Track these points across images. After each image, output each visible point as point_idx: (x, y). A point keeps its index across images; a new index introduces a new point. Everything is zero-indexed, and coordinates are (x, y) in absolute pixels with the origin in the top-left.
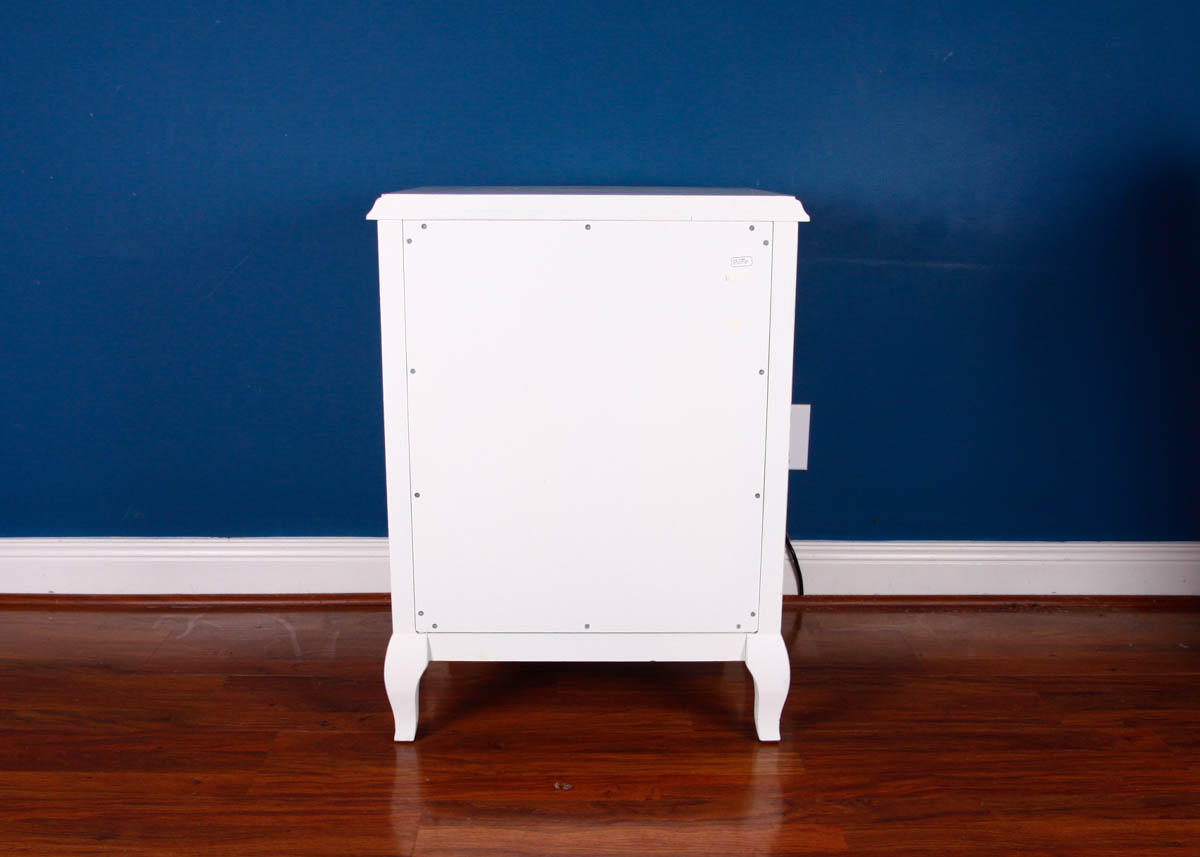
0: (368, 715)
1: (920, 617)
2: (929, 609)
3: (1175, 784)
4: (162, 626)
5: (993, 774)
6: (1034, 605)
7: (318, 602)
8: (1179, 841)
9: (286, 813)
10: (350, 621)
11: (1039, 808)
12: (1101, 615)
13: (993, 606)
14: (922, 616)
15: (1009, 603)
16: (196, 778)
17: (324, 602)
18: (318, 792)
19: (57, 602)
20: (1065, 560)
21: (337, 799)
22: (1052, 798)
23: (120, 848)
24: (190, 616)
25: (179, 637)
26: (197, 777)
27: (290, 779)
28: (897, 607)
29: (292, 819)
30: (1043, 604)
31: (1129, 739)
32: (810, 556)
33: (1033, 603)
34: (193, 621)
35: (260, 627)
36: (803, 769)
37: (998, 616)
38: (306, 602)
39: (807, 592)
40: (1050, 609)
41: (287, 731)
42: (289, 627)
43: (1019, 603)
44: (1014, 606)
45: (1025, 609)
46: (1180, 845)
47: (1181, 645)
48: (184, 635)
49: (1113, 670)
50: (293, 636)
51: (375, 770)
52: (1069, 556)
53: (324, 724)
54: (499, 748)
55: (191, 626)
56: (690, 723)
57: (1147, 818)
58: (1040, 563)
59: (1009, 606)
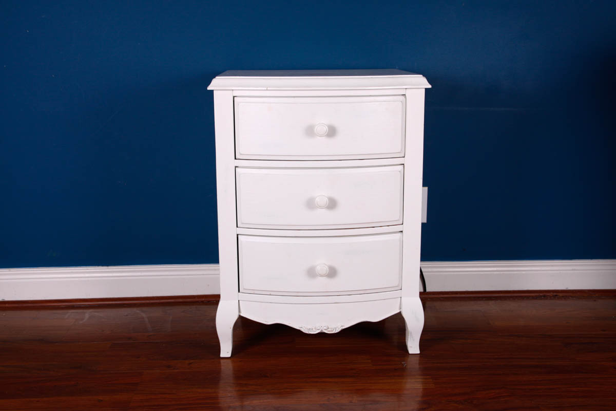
1: (491, 303)
2: (497, 298)
4: (70, 317)
6: (556, 295)
12: (595, 300)
13: (532, 296)
14: (493, 302)
15: (541, 294)
16: (99, 398)
19: (7, 305)
20: (573, 270)
24: (85, 311)
25: (81, 322)
27: (153, 397)
28: (479, 297)
30: (561, 295)
32: (429, 270)
34: (88, 314)
35: (127, 315)
36: (431, 380)
38: (152, 301)
39: (428, 290)
40: (565, 298)
41: (148, 371)
42: (144, 315)
43: (548, 294)
44: (544, 296)
48: (85, 320)
50: (146, 320)
55: (87, 316)
56: (370, 361)
58: (559, 272)
59: (541, 296)
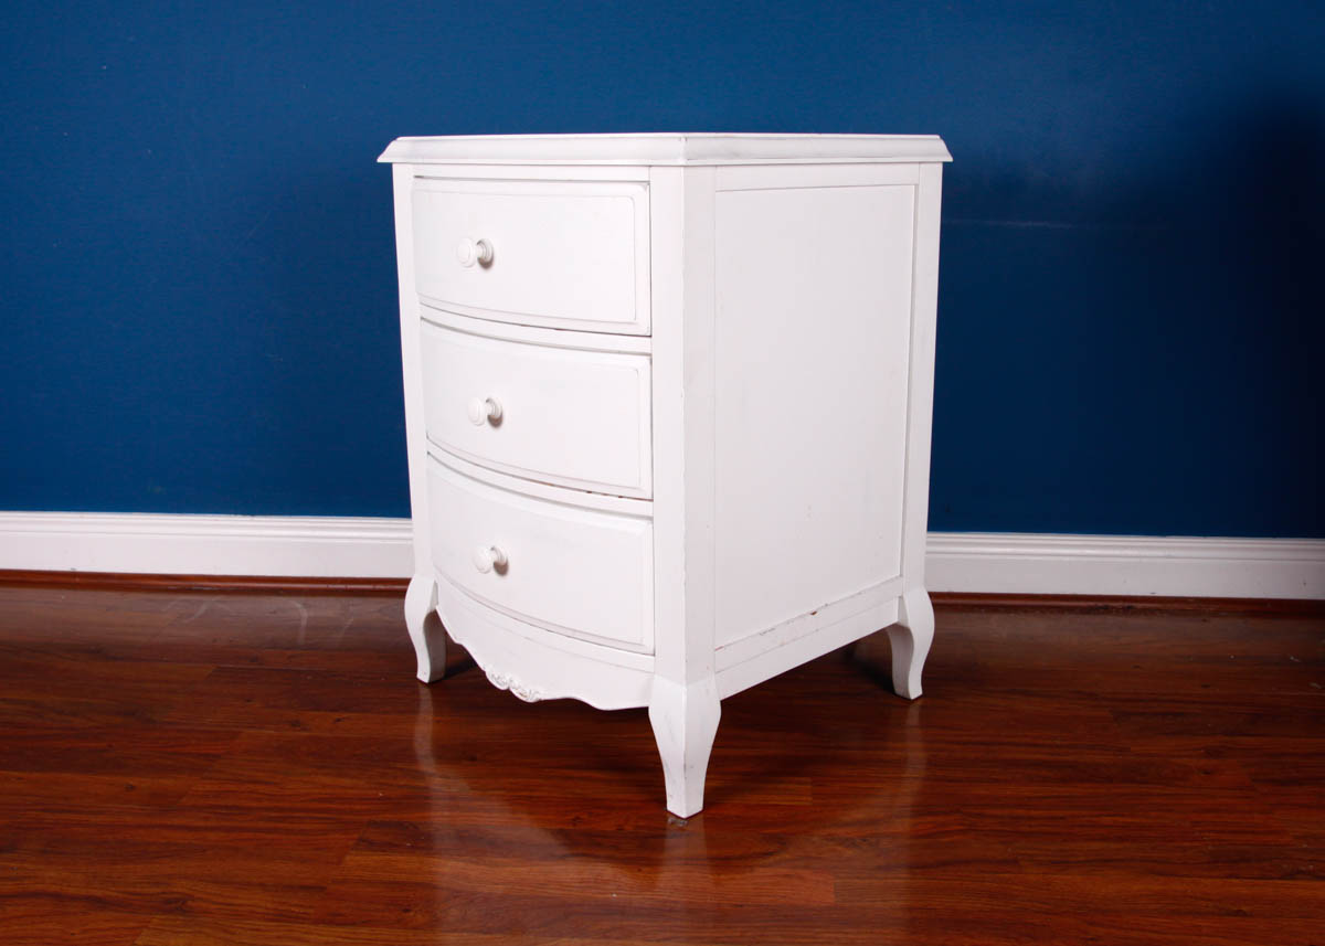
0: (345, 715)
1: (995, 618)
3: (1253, 832)
5: (1033, 813)
6: (1129, 607)
7: (343, 586)
8: (1244, 908)
9: (212, 829)
10: (369, 609)
11: (1082, 858)
12: (1204, 621)
13: (1082, 607)
15: (1100, 604)
16: (131, 783)
17: (349, 587)
18: (254, 804)
19: (77, 580)
20: (1166, 557)
21: (273, 814)
22: (1096, 845)
23: (12, 864)
25: (187, 621)
26: (133, 781)
27: (233, 788)
28: (973, 606)
29: (212, 836)
30: (1139, 605)
31: (1207, 773)
33: (1127, 604)
34: (206, 604)
35: (275, 612)
36: (810, 799)
37: (1087, 618)
38: (331, 586)
40: (1148, 612)
41: (252, 731)
42: (304, 613)
44: (1106, 608)
45: (1118, 611)
46: (1245, 914)
47: (1292, 658)
48: (195, 617)
49: (1206, 686)
50: (304, 623)
51: (327, 780)
52: (1173, 553)
53: (295, 724)
54: (473, 759)
55: (203, 609)
57: (1211, 877)
58: (1138, 560)
59: (1101, 607)
